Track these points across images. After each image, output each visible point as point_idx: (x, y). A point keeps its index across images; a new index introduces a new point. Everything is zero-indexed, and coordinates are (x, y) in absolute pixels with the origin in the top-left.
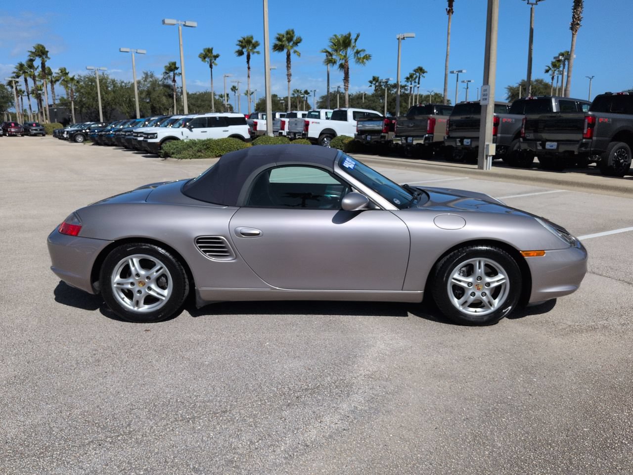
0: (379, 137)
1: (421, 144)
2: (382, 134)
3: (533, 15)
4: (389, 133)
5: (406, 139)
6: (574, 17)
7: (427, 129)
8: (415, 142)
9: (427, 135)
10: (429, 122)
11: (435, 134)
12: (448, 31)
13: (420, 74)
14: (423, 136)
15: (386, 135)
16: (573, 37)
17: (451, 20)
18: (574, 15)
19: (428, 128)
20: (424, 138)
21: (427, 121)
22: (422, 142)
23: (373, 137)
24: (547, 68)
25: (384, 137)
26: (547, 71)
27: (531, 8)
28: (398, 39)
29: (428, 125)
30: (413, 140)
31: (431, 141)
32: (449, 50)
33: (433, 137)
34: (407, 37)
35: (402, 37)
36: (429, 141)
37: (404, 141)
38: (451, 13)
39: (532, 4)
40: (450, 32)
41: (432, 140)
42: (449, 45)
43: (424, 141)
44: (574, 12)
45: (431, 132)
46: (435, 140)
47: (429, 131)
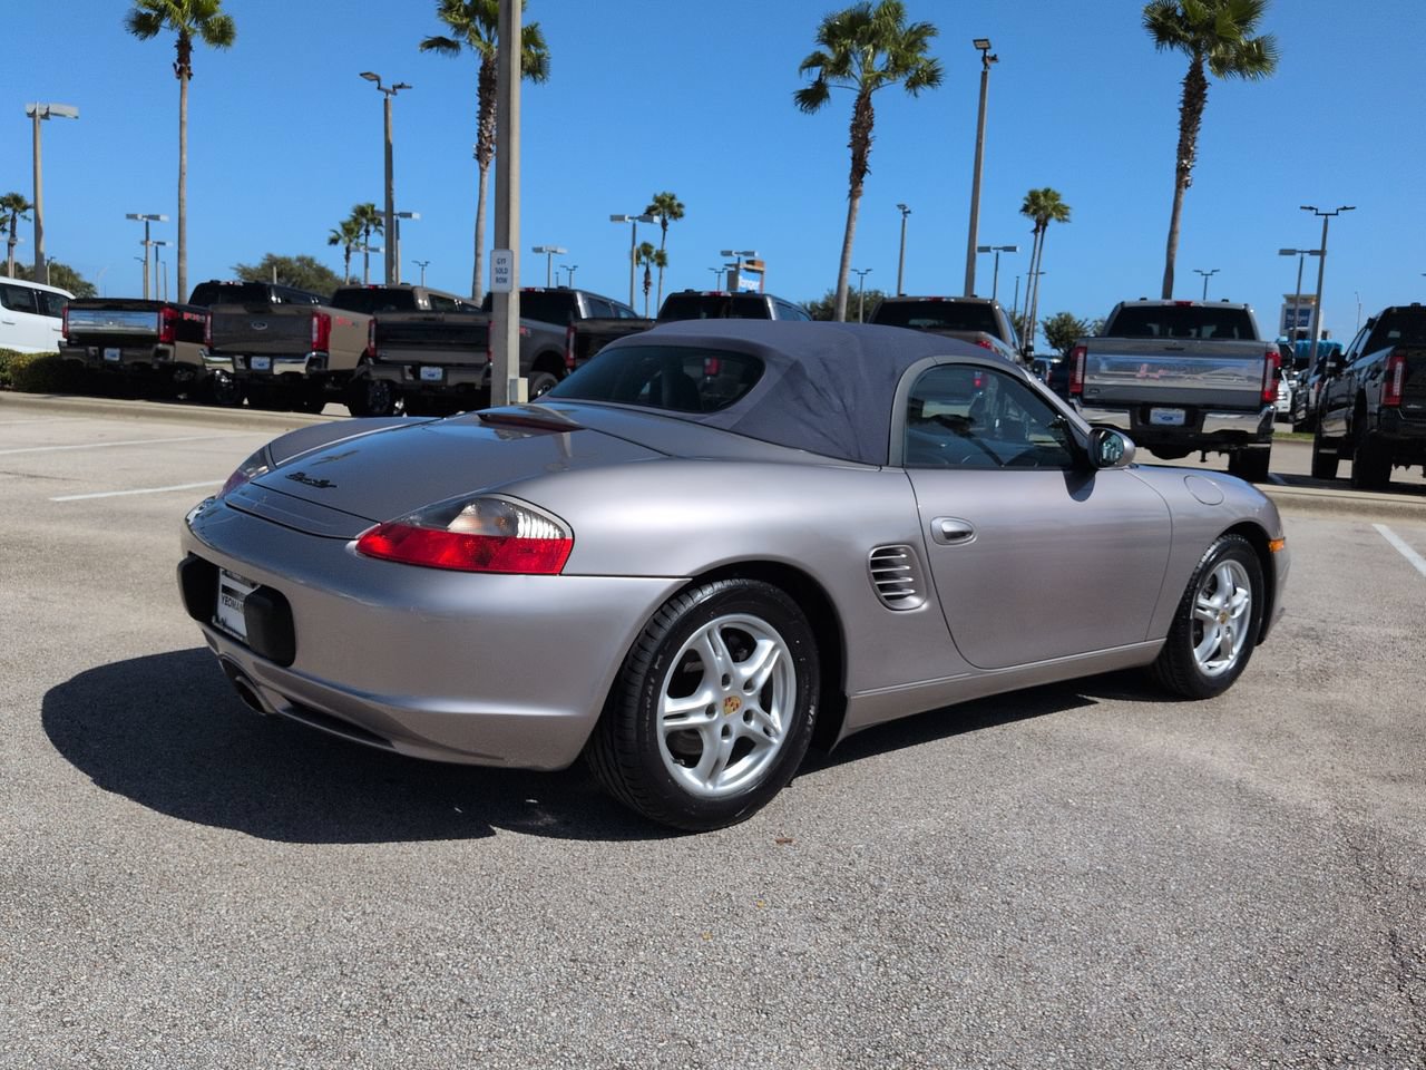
0: (152, 352)
1: (298, 374)
2: (160, 346)
3: (390, 115)
4: (178, 343)
5: (247, 362)
6: (480, 134)
7: (311, 337)
8: (279, 369)
9: (314, 354)
10: (315, 320)
11: (330, 351)
12: (181, 117)
13: (15, 211)
14: (303, 356)
15: (170, 348)
16: (481, 175)
17: (186, 91)
18: (481, 131)
19: (315, 336)
20: (307, 359)
21: (311, 320)
22: (301, 368)
23: (128, 353)
24: (333, 235)
25: (165, 353)
26: (334, 241)
27: (386, 100)
28: (32, 115)
29: (315, 329)
30: (272, 365)
31: (323, 369)
32: (185, 162)
33: (327, 359)
34: (56, 114)
35: (44, 112)
36: (320, 367)
37: (242, 367)
38: (185, 77)
39: (387, 92)
40: (185, 119)
41: (326, 366)
42: (185, 150)
43: (307, 368)
44: (481, 124)
45: (323, 345)
46: (331, 367)
47: (318, 344)
